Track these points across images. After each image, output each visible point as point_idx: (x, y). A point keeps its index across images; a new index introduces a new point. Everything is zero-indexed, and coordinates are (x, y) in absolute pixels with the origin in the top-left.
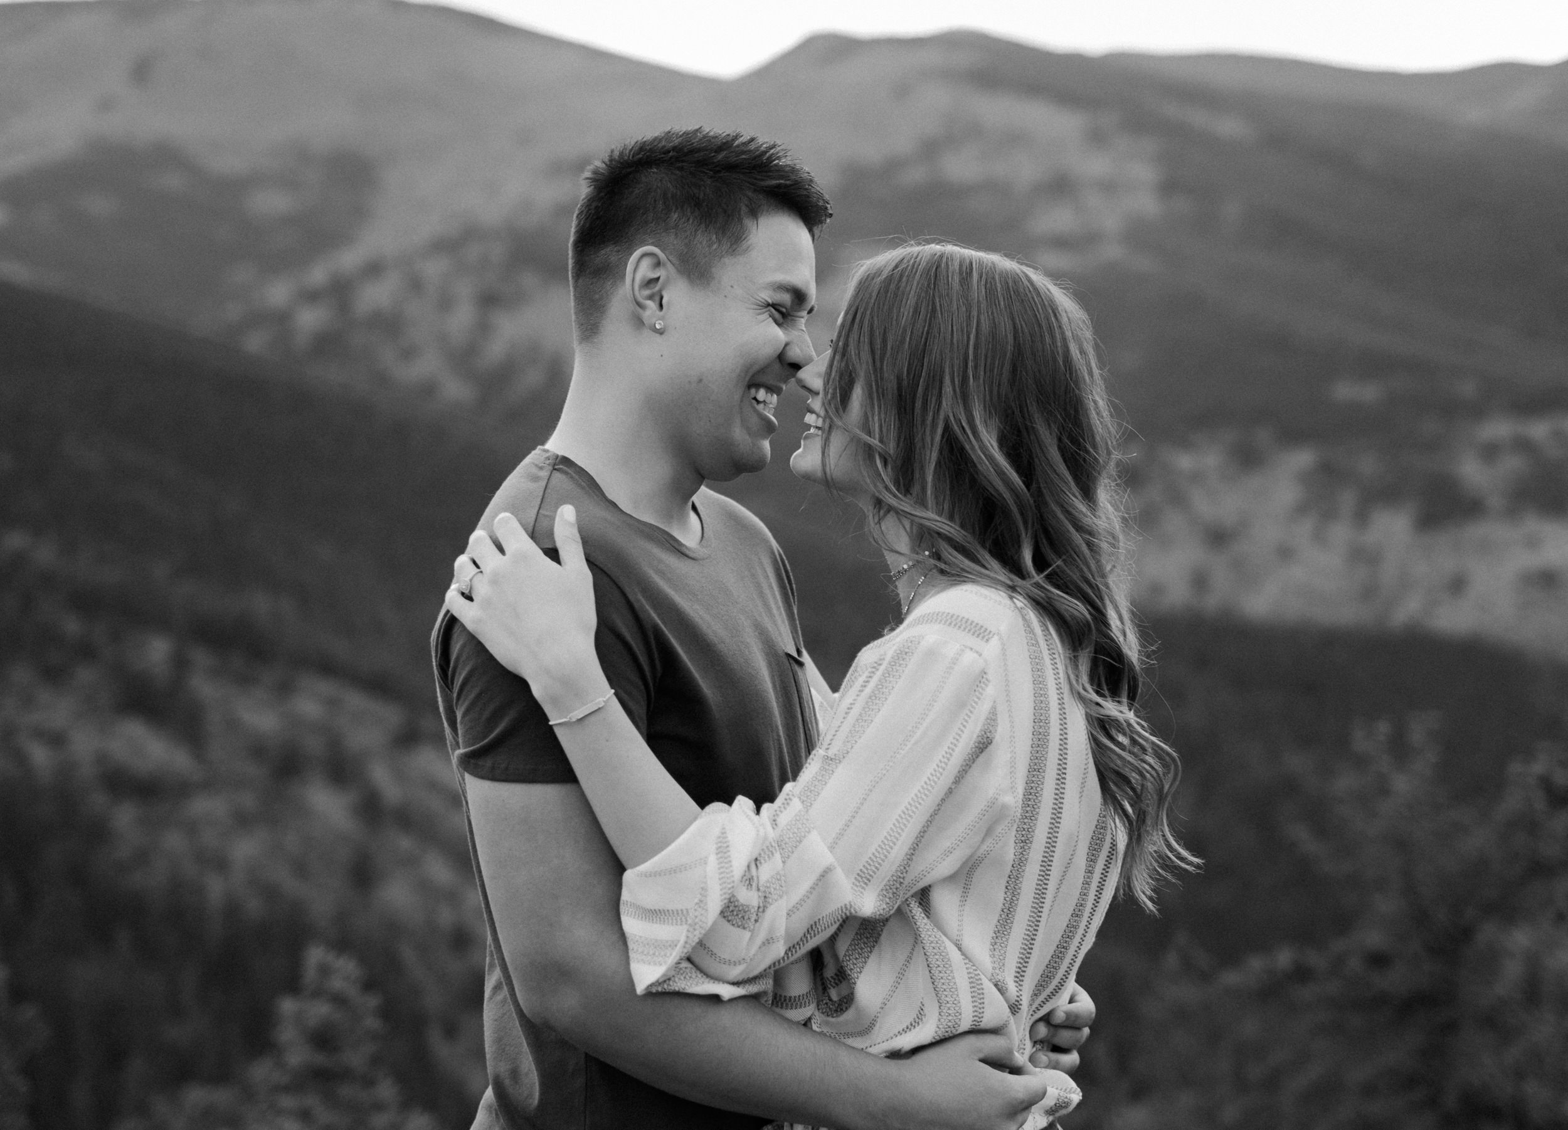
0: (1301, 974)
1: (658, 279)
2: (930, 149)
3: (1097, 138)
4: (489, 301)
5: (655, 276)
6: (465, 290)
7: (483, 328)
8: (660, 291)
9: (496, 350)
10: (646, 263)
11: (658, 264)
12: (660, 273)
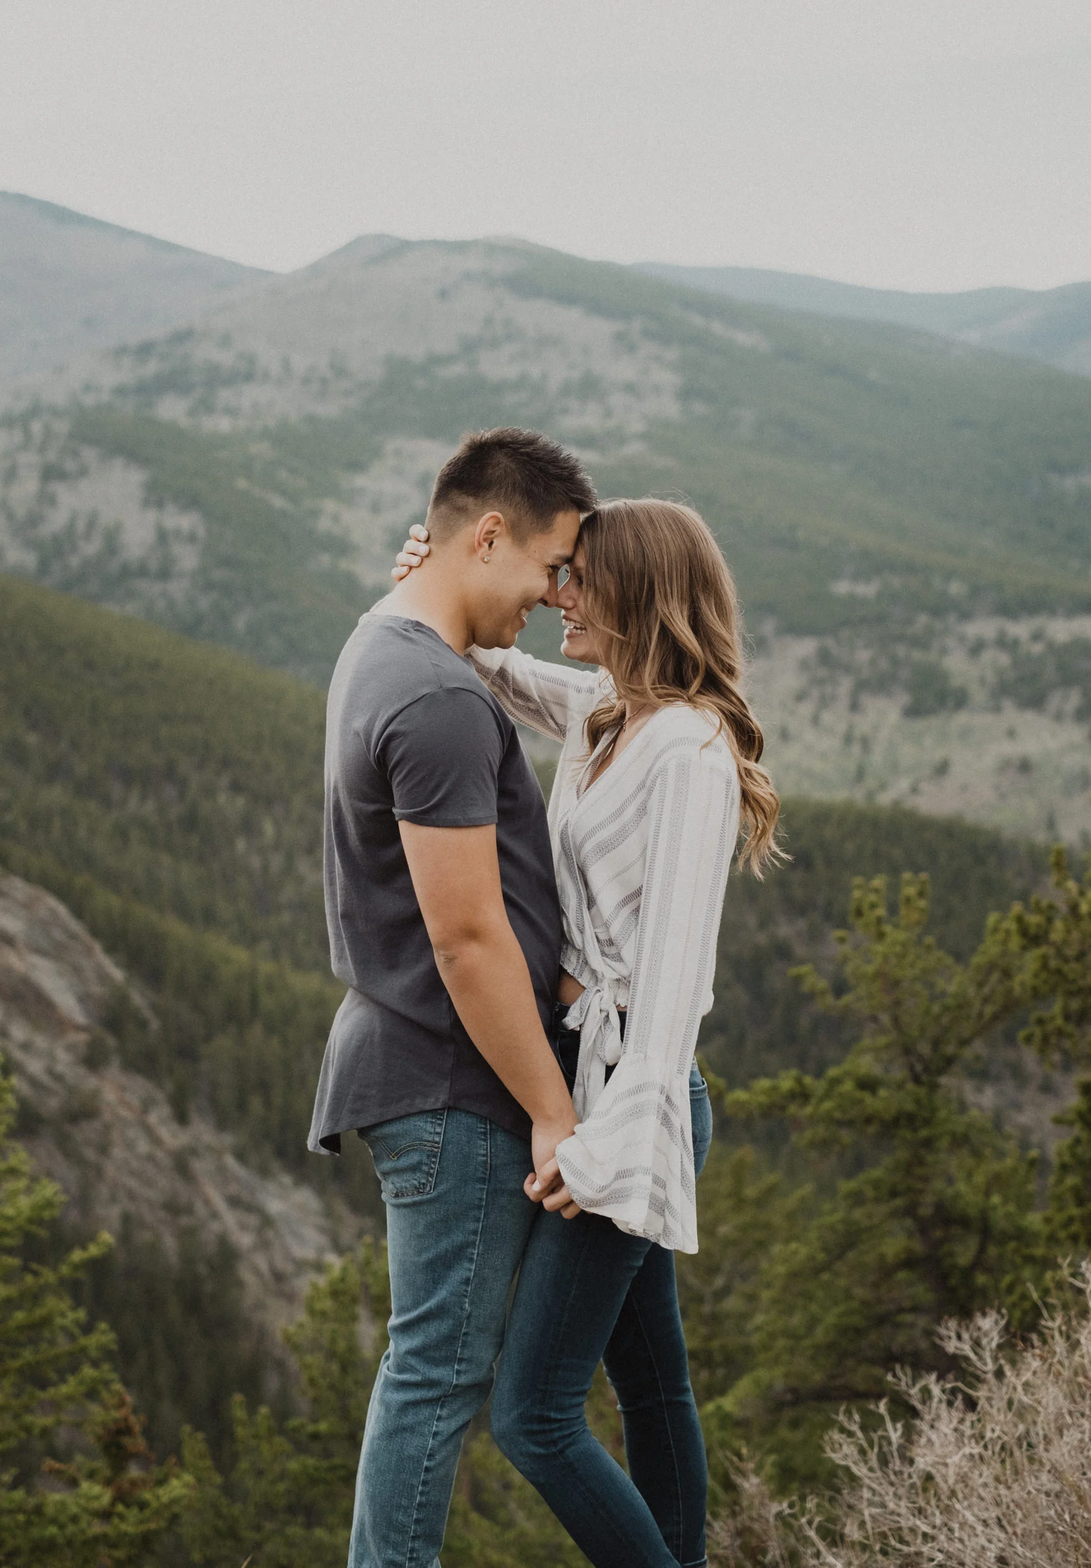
0: (802, 1095)
1: (494, 532)
2: (469, 347)
3: (624, 344)
4: (51, 473)
5: (494, 529)
6: (29, 460)
7: (47, 499)
8: (493, 538)
9: (56, 521)
10: (491, 522)
11: (498, 523)
12: (498, 528)
